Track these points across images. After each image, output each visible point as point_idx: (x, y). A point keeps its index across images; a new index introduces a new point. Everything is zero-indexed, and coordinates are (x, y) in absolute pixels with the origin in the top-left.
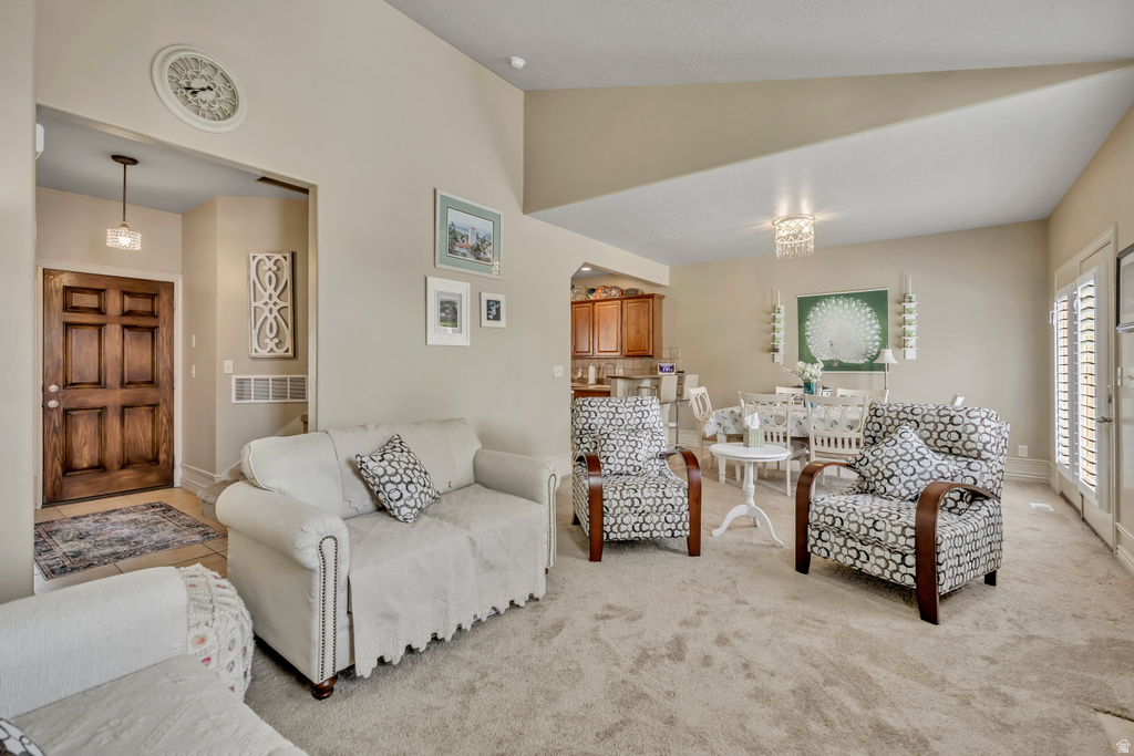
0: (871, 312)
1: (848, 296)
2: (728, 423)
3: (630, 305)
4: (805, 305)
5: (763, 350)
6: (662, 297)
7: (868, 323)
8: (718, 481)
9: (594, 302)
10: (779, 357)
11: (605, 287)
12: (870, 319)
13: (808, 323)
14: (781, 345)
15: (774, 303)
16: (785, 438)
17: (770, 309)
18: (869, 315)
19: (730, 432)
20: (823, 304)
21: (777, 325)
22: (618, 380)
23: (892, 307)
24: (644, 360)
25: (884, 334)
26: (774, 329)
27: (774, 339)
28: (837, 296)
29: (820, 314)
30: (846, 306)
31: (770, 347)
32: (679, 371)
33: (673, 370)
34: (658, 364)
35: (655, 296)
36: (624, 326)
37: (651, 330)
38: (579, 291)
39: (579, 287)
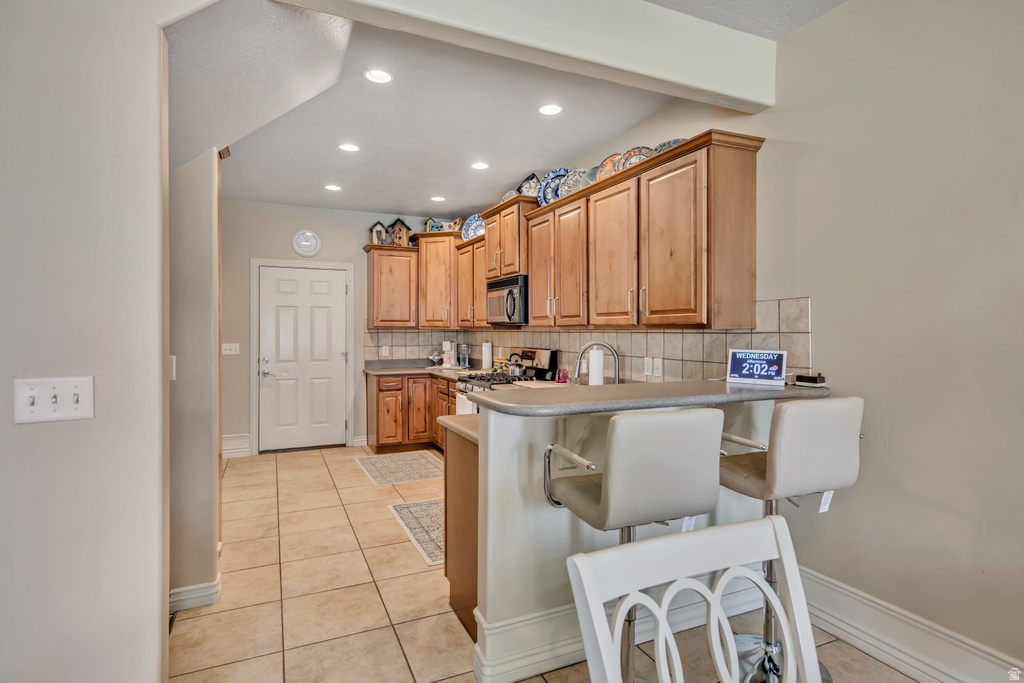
6: (751, 145)
9: (589, 194)
32: (803, 373)
33: (779, 373)
34: (731, 351)
35: (714, 136)
36: (642, 243)
37: (705, 246)
38: (579, 179)
39: (579, 171)
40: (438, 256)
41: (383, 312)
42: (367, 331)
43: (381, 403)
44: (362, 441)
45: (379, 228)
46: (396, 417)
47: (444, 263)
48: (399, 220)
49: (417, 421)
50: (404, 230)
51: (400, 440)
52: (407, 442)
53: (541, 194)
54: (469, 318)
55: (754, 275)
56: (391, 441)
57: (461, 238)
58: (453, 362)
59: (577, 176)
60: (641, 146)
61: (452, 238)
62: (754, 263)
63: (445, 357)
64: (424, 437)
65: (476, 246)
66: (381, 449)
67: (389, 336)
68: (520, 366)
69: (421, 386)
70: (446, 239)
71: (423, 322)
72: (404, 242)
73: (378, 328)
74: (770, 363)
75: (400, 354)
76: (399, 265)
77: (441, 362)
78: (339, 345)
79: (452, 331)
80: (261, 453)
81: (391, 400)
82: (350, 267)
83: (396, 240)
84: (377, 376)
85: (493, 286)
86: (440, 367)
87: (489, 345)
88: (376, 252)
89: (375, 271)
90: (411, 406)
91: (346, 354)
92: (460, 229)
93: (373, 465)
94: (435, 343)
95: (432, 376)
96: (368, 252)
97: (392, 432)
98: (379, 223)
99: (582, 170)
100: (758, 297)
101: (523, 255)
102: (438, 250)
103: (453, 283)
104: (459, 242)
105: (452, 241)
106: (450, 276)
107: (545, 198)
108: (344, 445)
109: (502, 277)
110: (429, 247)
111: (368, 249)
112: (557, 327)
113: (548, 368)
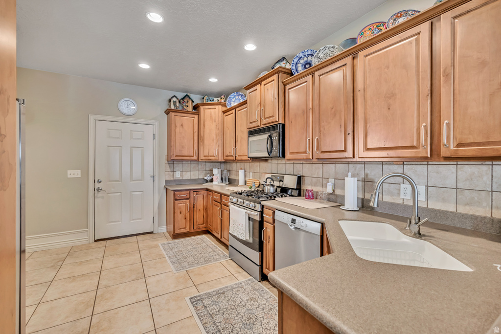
38: (329, 52)
39: (328, 46)
40: (211, 117)
41: (177, 151)
42: (167, 162)
43: (176, 208)
44: (163, 229)
45: (174, 99)
46: (185, 216)
47: (215, 122)
48: (187, 95)
49: (199, 217)
50: (190, 102)
51: (188, 230)
52: (192, 231)
53: (294, 68)
54: (233, 155)
56: (182, 231)
57: (226, 106)
58: (219, 181)
59: (327, 51)
60: (406, 9)
61: (220, 106)
63: (214, 177)
64: (203, 227)
65: (237, 109)
66: (176, 236)
67: (181, 165)
68: (273, 186)
69: (201, 196)
70: (217, 107)
71: (202, 157)
72: (190, 109)
73: (173, 161)
75: (187, 176)
76: (187, 122)
77: (212, 180)
78: (149, 170)
79: (218, 163)
80: (96, 241)
81: (182, 205)
82: (156, 123)
83: (185, 108)
84: (173, 191)
85: (253, 133)
86: (211, 184)
87: (243, 171)
88: (173, 114)
89: (172, 125)
90: (195, 208)
91: (154, 177)
92: (225, 101)
93: (171, 250)
94: (207, 169)
95: (207, 190)
96: (167, 115)
97: (183, 225)
98: (175, 96)
99: (332, 46)
101: (281, 110)
102: (212, 114)
103: (221, 134)
104: (224, 109)
105: (220, 108)
106: (219, 129)
107: (297, 70)
108: (152, 233)
109: (262, 126)
110: (206, 112)
111: (168, 112)
112: (314, 160)
113: (295, 187)
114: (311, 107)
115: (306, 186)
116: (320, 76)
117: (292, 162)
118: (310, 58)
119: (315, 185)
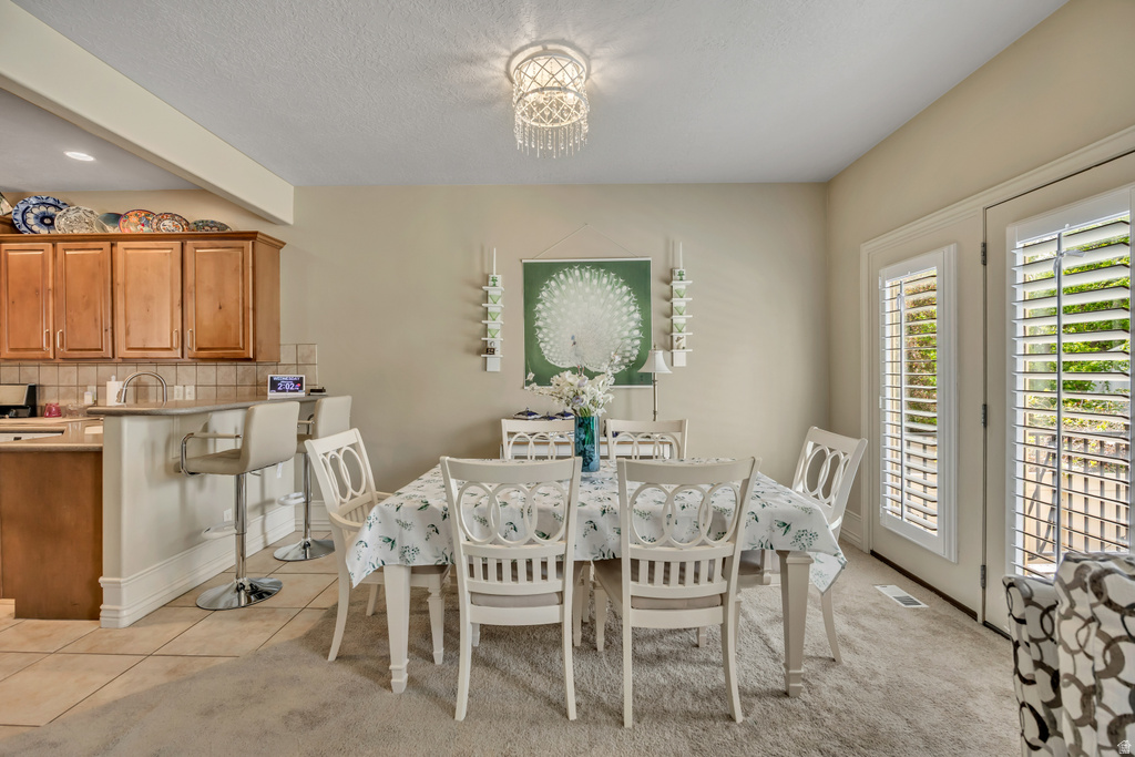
0: (629, 293)
1: (597, 266)
2: (414, 537)
3: (202, 251)
4: (536, 277)
5: (468, 350)
6: (278, 245)
7: (625, 309)
8: (388, 686)
9: (113, 240)
10: (494, 363)
11: (149, 213)
12: (628, 304)
13: (540, 306)
14: (496, 341)
15: (486, 272)
16: (560, 566)
17: (479, 280)
18: (627, 298)
19: (419, 562)
20: (562, 276)
21: (492, 308)
22: (126, 422)
23: (656, 287)
24: (242, 368)
25: (645, 327)
26: (486, 314)
27: (486, 331)
28: (582, 265)
29: (557, 293)
30: (595, 282)
31: (478, 344)
32: (313, 388)
33: (301, 388)
34: (269, 376)
35: (259, 236)
36: (187, 295)
37: (251, 306)
38: (84, 216)
39: (83, 208)
53: (19, 217)
55: (279, 328)
62: (279, 320)
74: (295, 382)
100: (281, 342)
107: (24, 222)
112: (57, 361)
113: (23, 403)
114: (50, 286)
115: (47, 399)
116: (65, 250)
117: (17, 363)
118: (51, 210)
119: (65, 396)
